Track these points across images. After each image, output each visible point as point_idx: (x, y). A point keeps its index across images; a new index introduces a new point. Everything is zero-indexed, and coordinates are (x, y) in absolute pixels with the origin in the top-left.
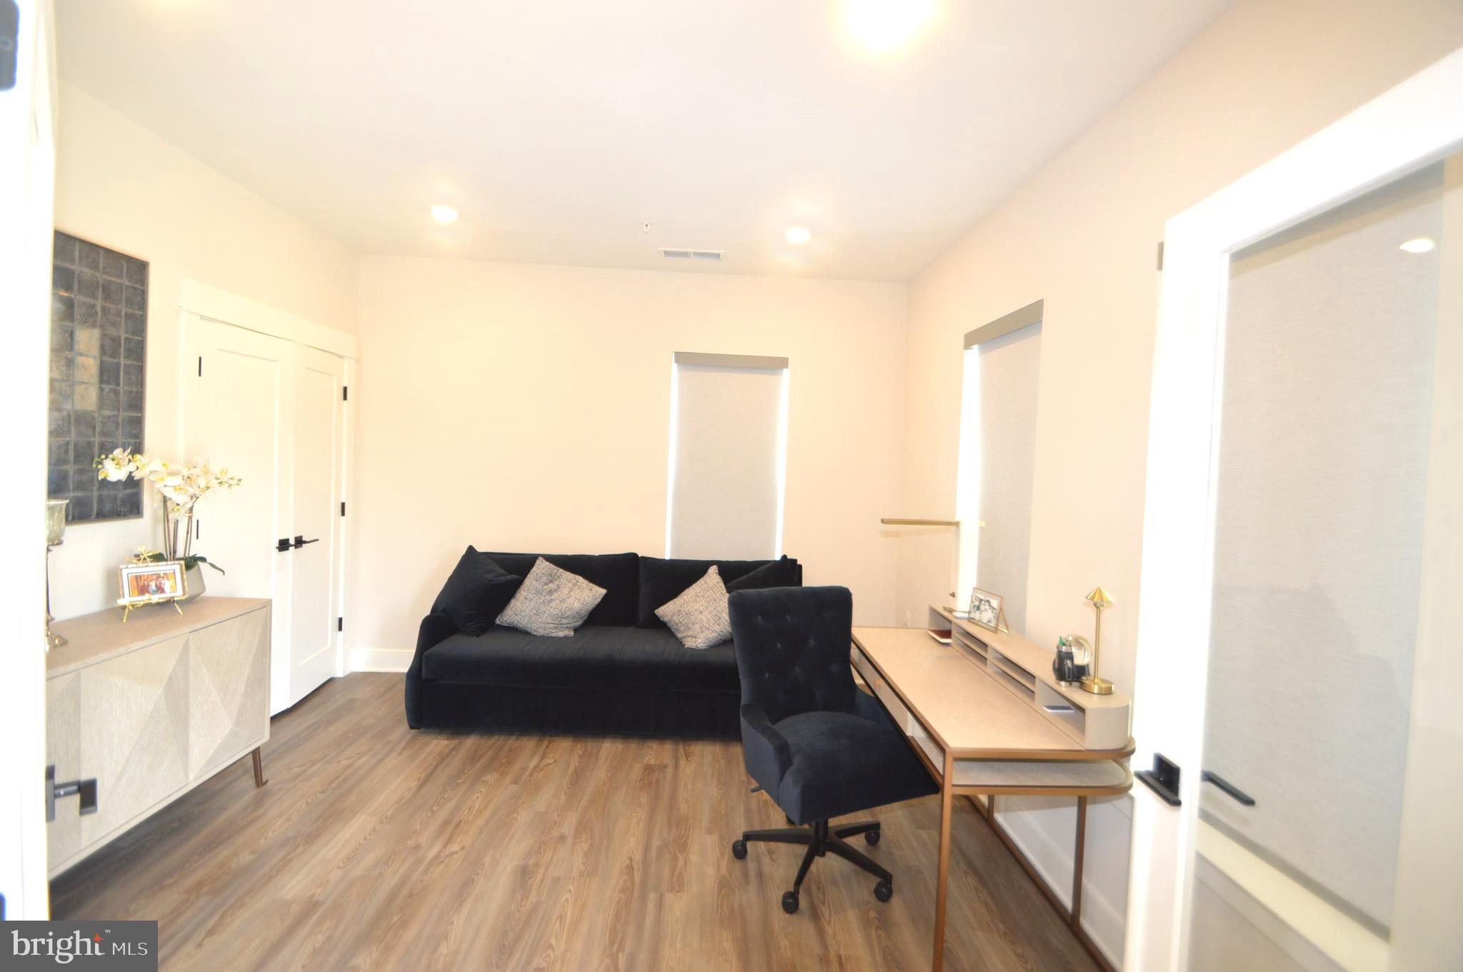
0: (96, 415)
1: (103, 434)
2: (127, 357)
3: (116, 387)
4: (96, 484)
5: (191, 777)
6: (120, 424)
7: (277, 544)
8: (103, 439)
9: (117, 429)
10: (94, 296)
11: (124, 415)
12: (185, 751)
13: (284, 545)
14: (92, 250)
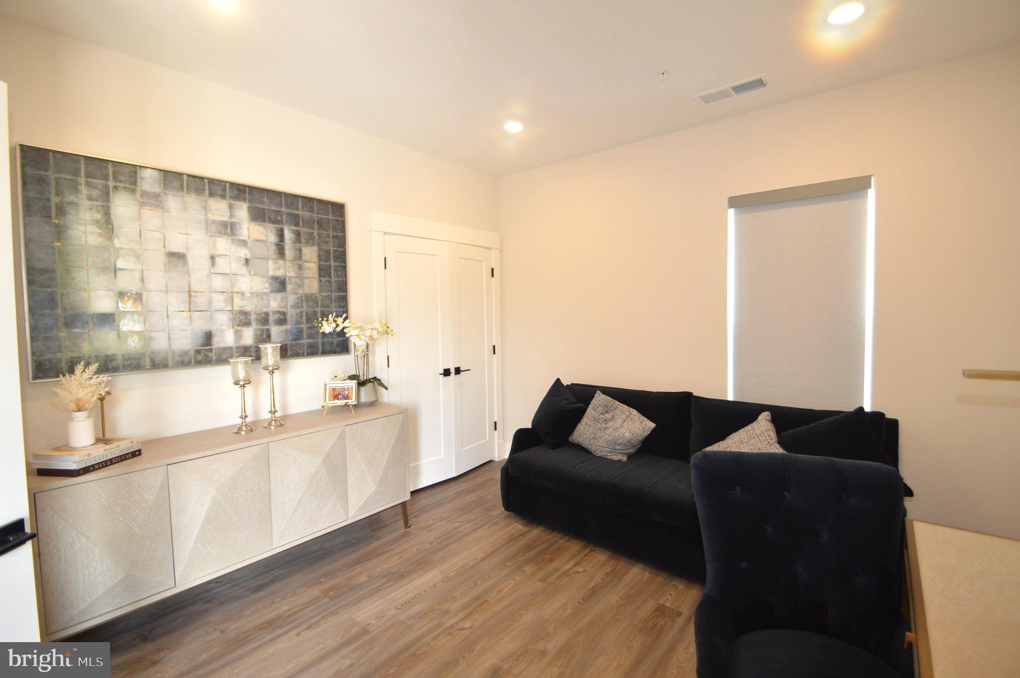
0: (318, 296)
1: (322, 306)
2: (335, 261)
3: (329, 279)
4: (320, 335)
5: (350, 515)
6: (333, 300)
7: (442, 372)
8: (323, 309)
9: (332, 303)
10: (313, 228)
11: (334, 295)
12: (344, 498)
13: (447, 373)
14: (309, 201)
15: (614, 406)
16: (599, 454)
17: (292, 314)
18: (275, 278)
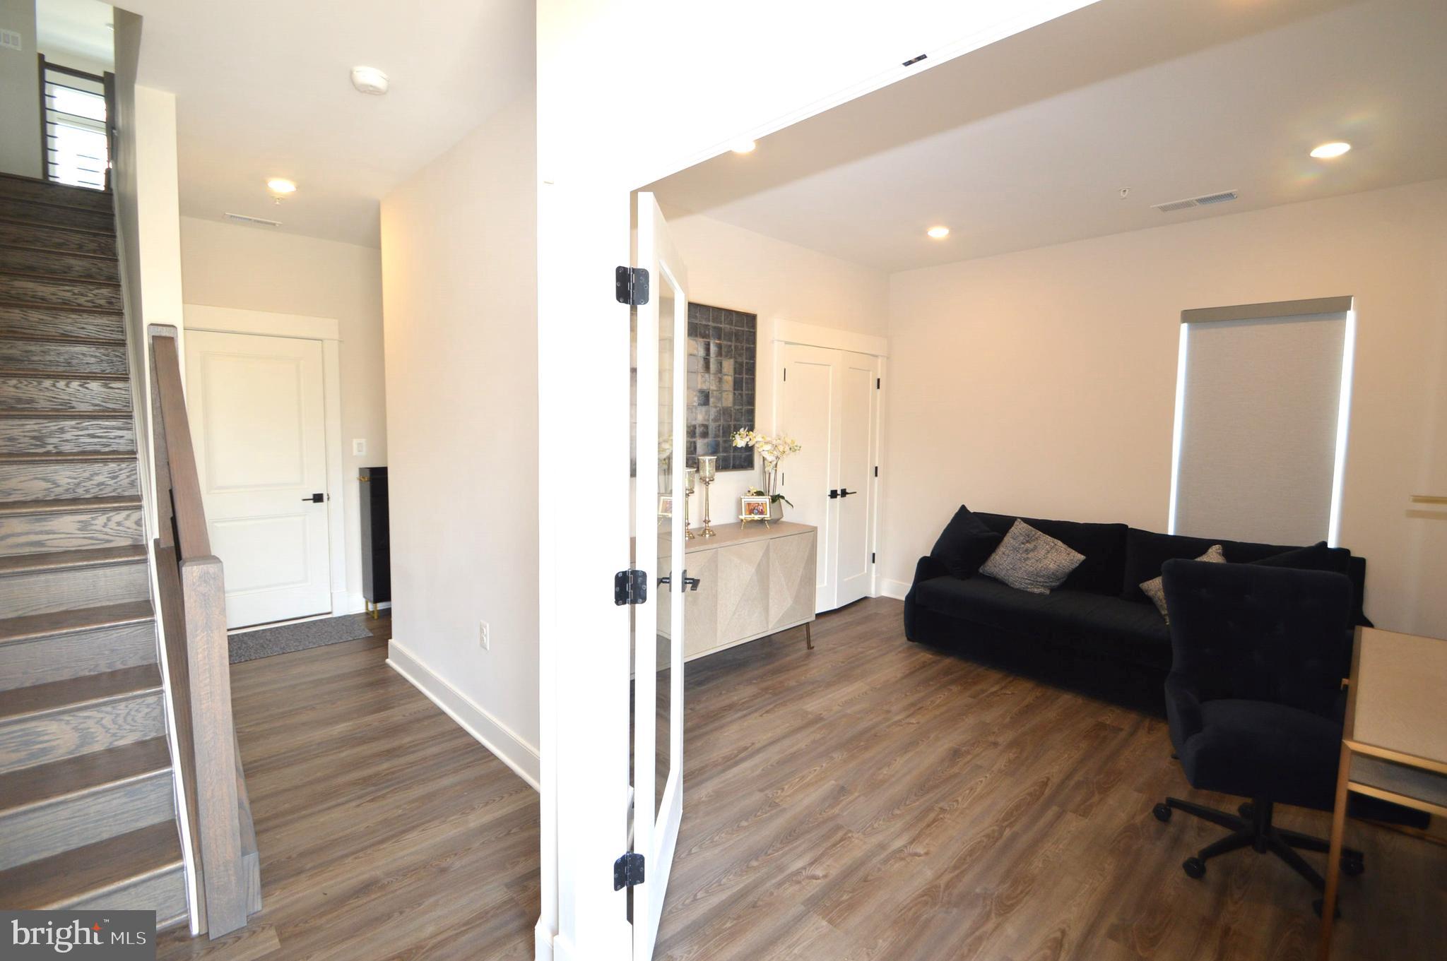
0: (732, 409)
1: (735, 420)
2: (746, 374)
3: (741, 392)
4: (732, 449)
5: (770, 627)
6: (744, 413)
7: (829, 493)
8: (736, 423)
9: (742, 416)
10: (731, 341)
11: (745, 408)
12: (766, 609)
13: (834, 494)
14: (729, 312)
15: (1036, 536)
16: (1017, 585)
17: (712, 426)
18: (702, 392)
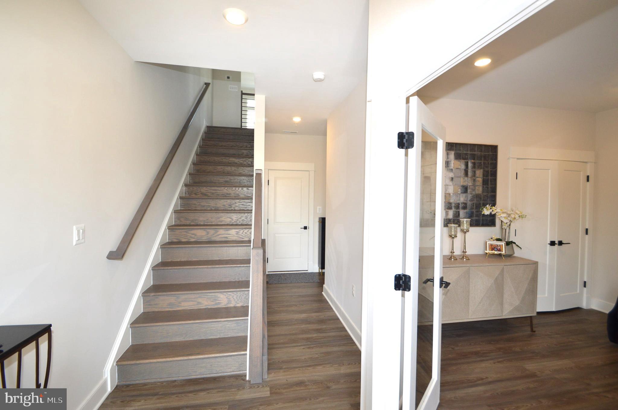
0: (482, 195)
1: (483, 200)
2: (491, 176)
3: (487, 186)
4: (481, 215)
5: (504, 314)
6: (489, 197)
7: (549, 243)
8: (484, 202)
9: (488, 199)
10: (481, 160)
11: (490, 194)
12: (502, 304)
13: (552, 243)
14: (480, 146)
17: (469, 203)
18: (463, 186)
